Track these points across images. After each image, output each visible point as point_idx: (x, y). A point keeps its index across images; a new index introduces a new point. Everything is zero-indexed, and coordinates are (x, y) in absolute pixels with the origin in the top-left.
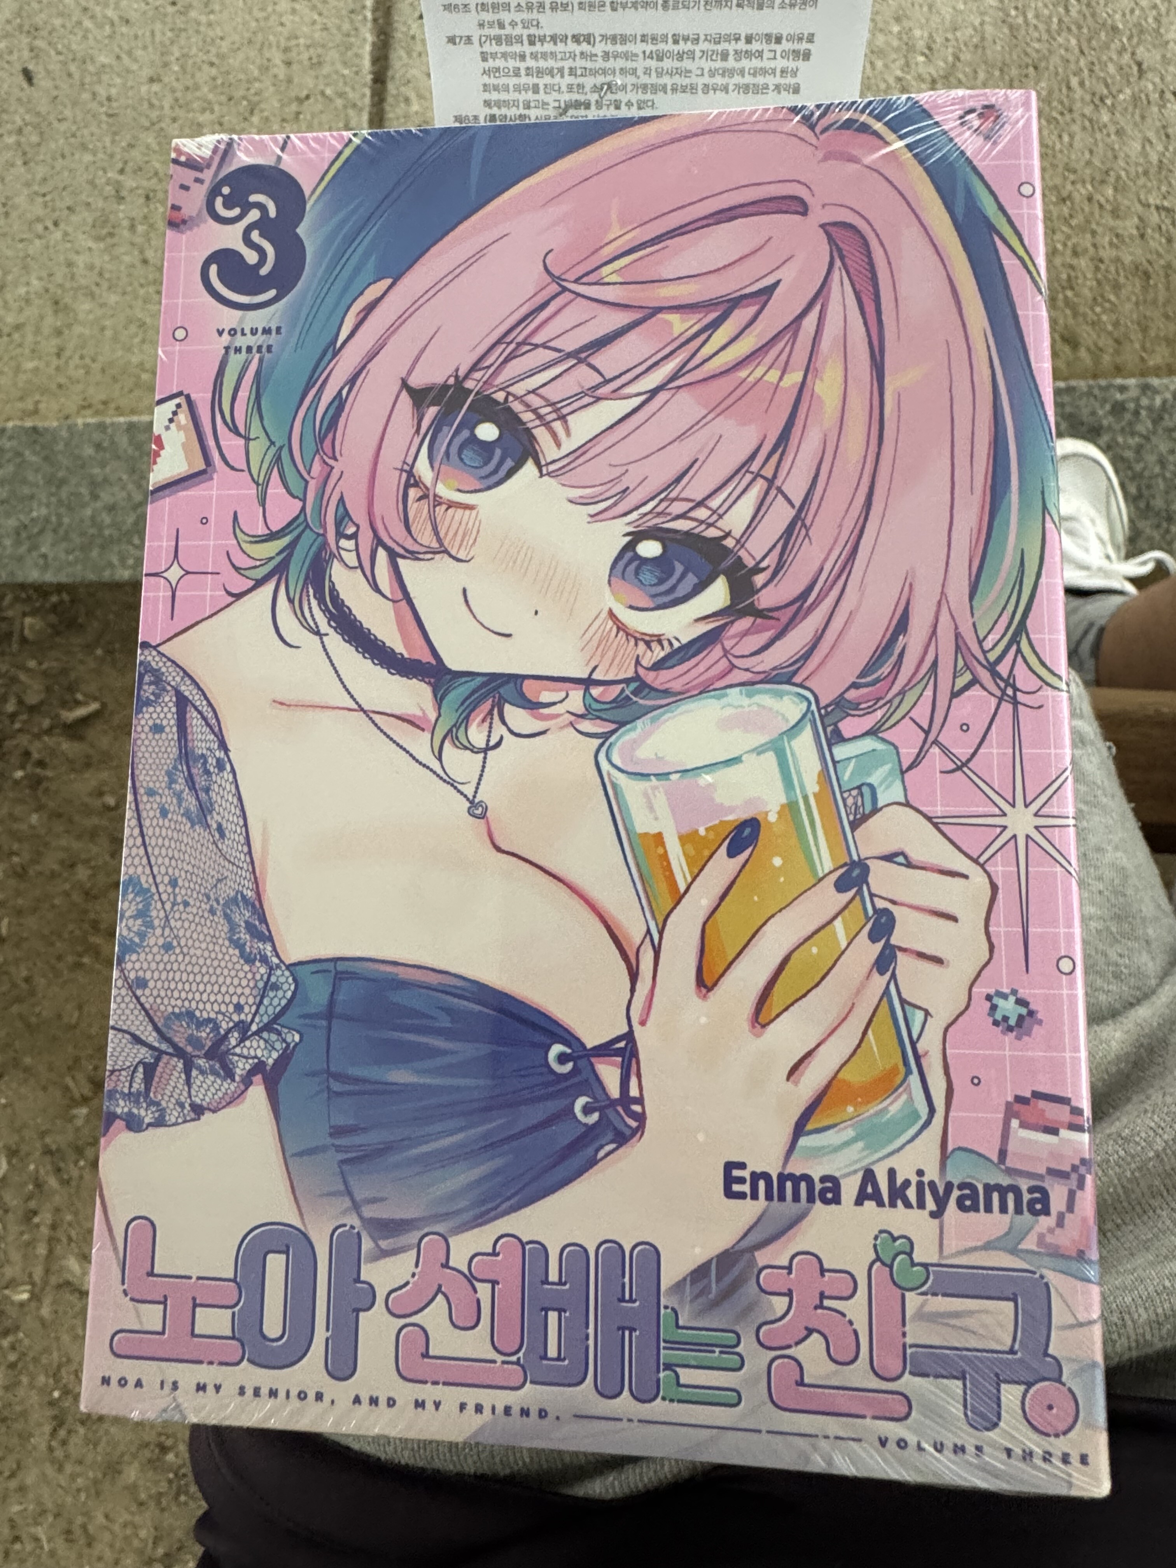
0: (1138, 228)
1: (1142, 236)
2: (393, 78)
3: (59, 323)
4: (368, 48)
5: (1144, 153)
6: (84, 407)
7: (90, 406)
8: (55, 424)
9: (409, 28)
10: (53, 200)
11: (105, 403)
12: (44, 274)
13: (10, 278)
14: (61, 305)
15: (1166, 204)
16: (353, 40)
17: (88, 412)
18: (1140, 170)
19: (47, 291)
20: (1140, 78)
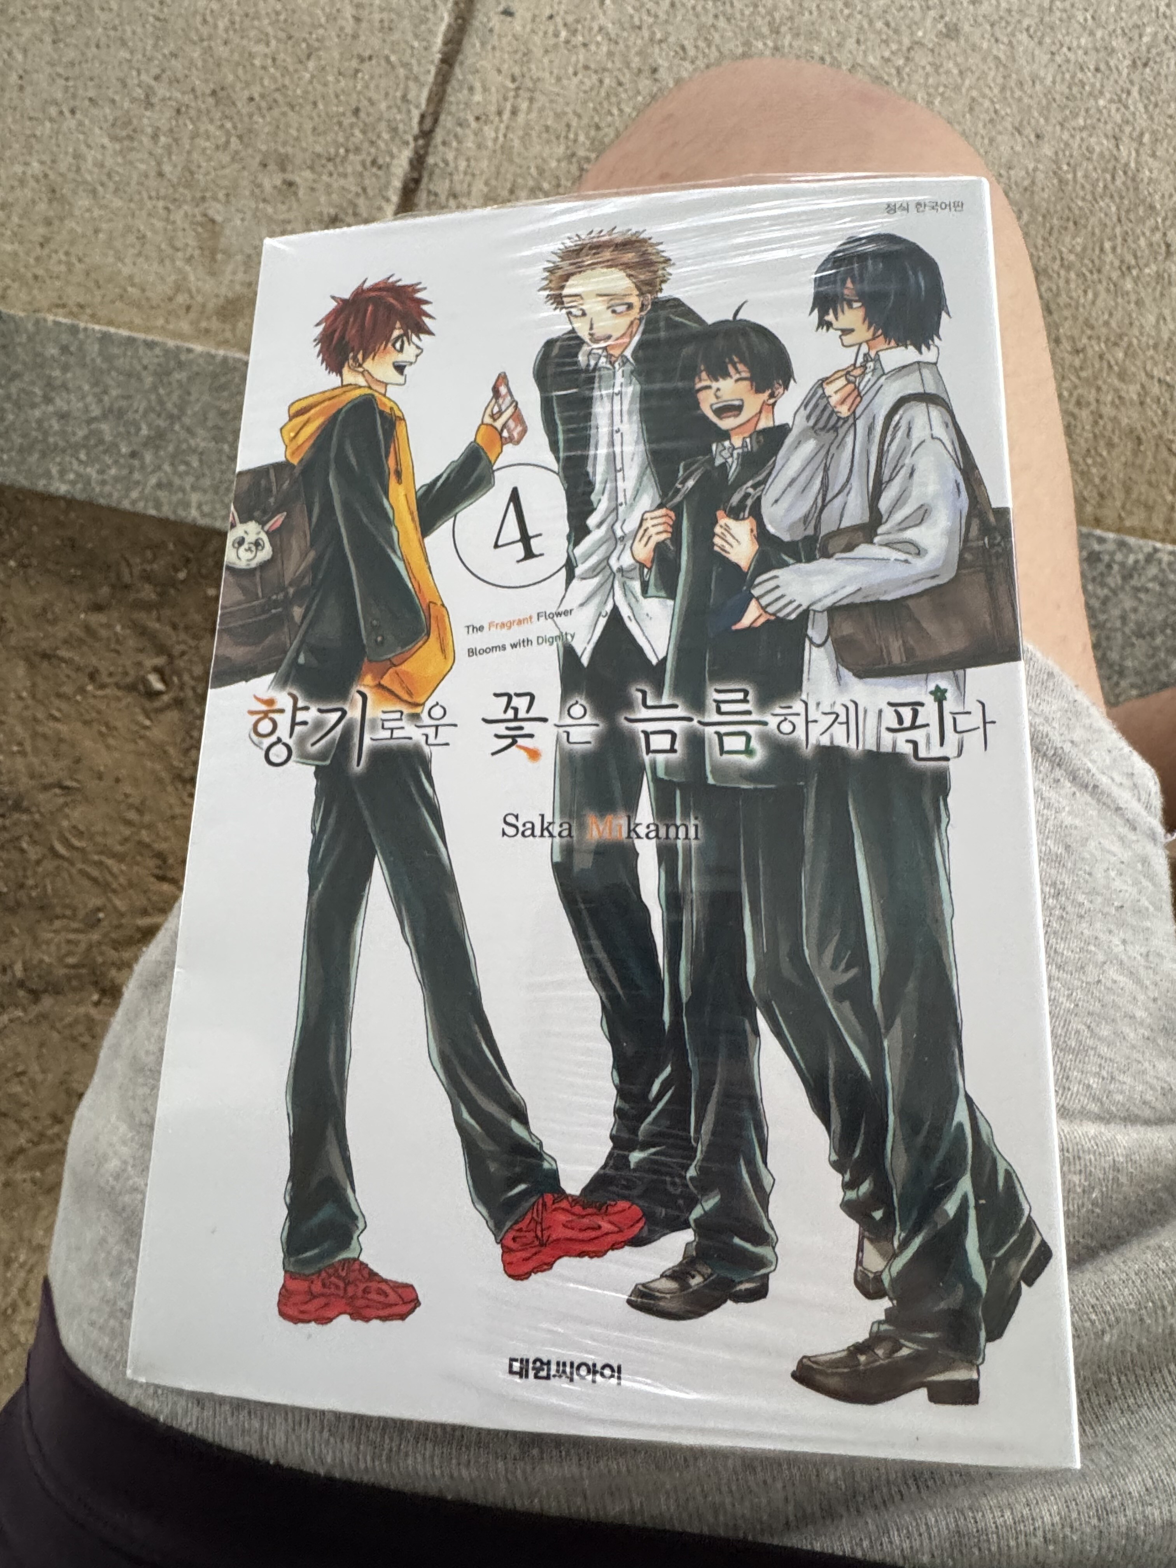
0: (1139, 395)
1: (1142, 403)
2: (462, 63)
3: (51, 213)
4: (443, 27)
5: (1157, 326)
6: (57, 306)
7: (64, 306)
8: (22, 314)
9: (489, 20)
10: (75, 87)
11: (81, 306)
12: (46, 158)
13: (8, 153)
14: (58, 195)
15: (1168, 378)
16: (430, 15)
17: (60, 311)
18: (1151, 342)
19: (46, 176)
20: (1166, 258)
